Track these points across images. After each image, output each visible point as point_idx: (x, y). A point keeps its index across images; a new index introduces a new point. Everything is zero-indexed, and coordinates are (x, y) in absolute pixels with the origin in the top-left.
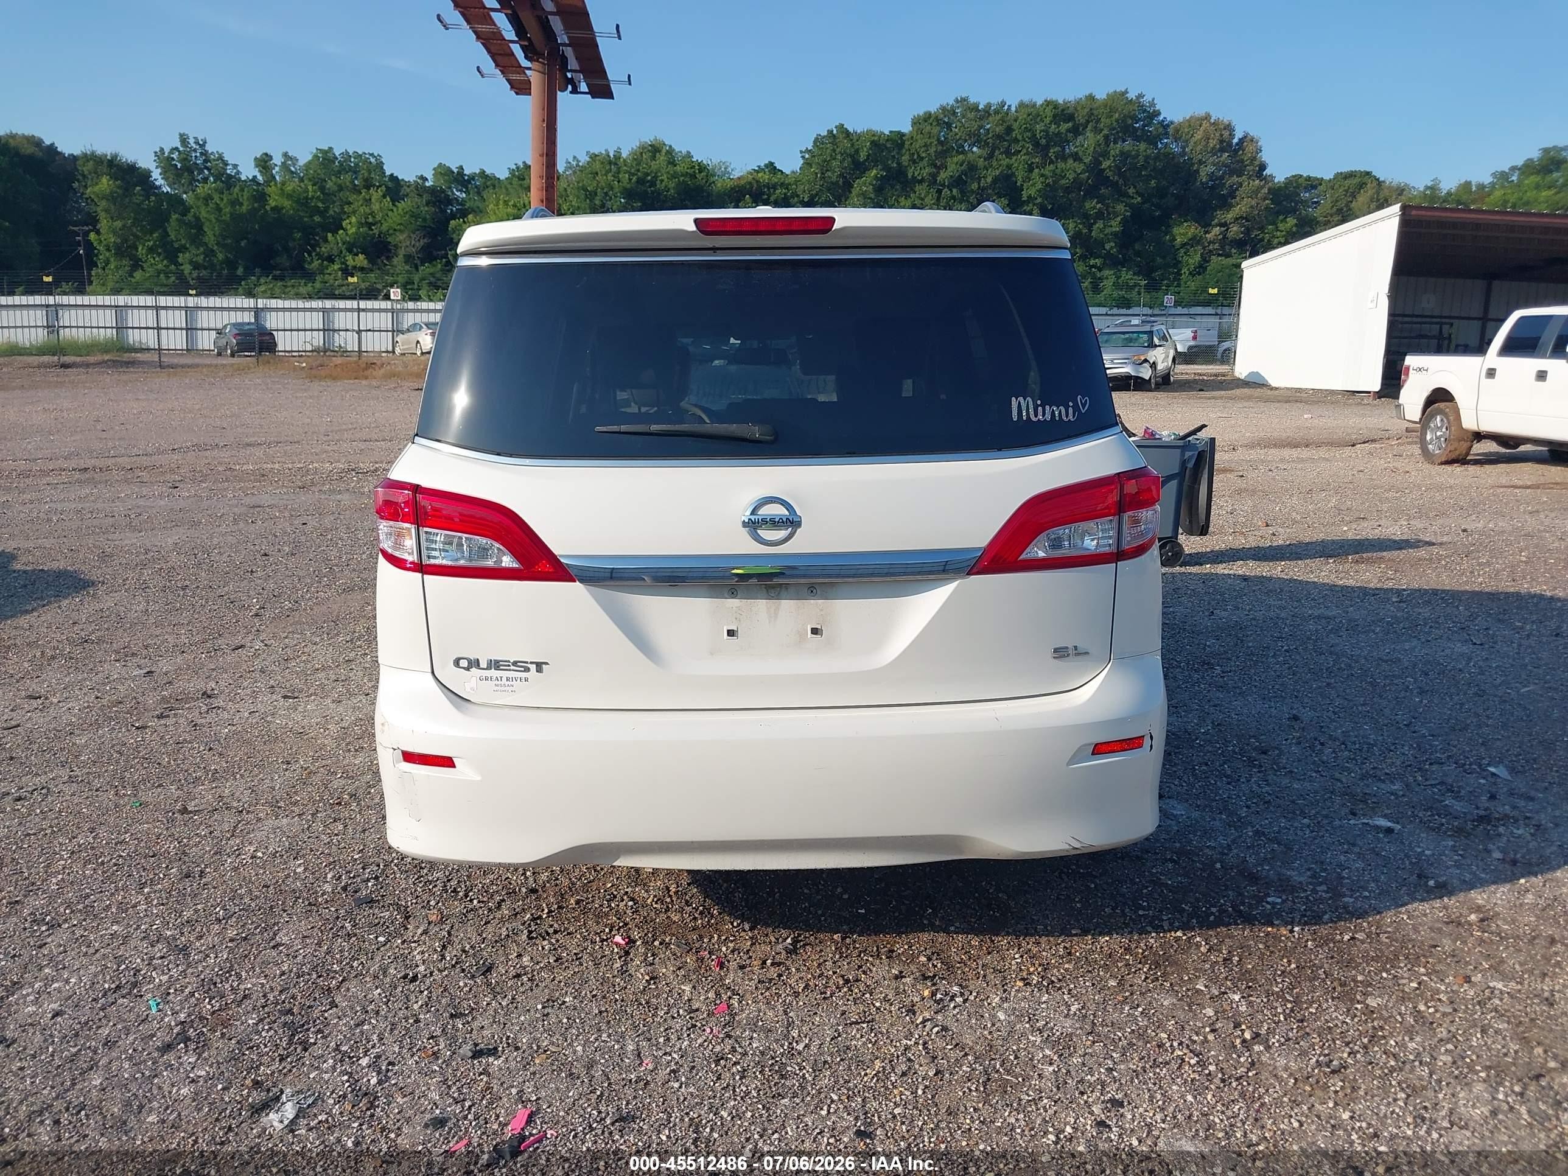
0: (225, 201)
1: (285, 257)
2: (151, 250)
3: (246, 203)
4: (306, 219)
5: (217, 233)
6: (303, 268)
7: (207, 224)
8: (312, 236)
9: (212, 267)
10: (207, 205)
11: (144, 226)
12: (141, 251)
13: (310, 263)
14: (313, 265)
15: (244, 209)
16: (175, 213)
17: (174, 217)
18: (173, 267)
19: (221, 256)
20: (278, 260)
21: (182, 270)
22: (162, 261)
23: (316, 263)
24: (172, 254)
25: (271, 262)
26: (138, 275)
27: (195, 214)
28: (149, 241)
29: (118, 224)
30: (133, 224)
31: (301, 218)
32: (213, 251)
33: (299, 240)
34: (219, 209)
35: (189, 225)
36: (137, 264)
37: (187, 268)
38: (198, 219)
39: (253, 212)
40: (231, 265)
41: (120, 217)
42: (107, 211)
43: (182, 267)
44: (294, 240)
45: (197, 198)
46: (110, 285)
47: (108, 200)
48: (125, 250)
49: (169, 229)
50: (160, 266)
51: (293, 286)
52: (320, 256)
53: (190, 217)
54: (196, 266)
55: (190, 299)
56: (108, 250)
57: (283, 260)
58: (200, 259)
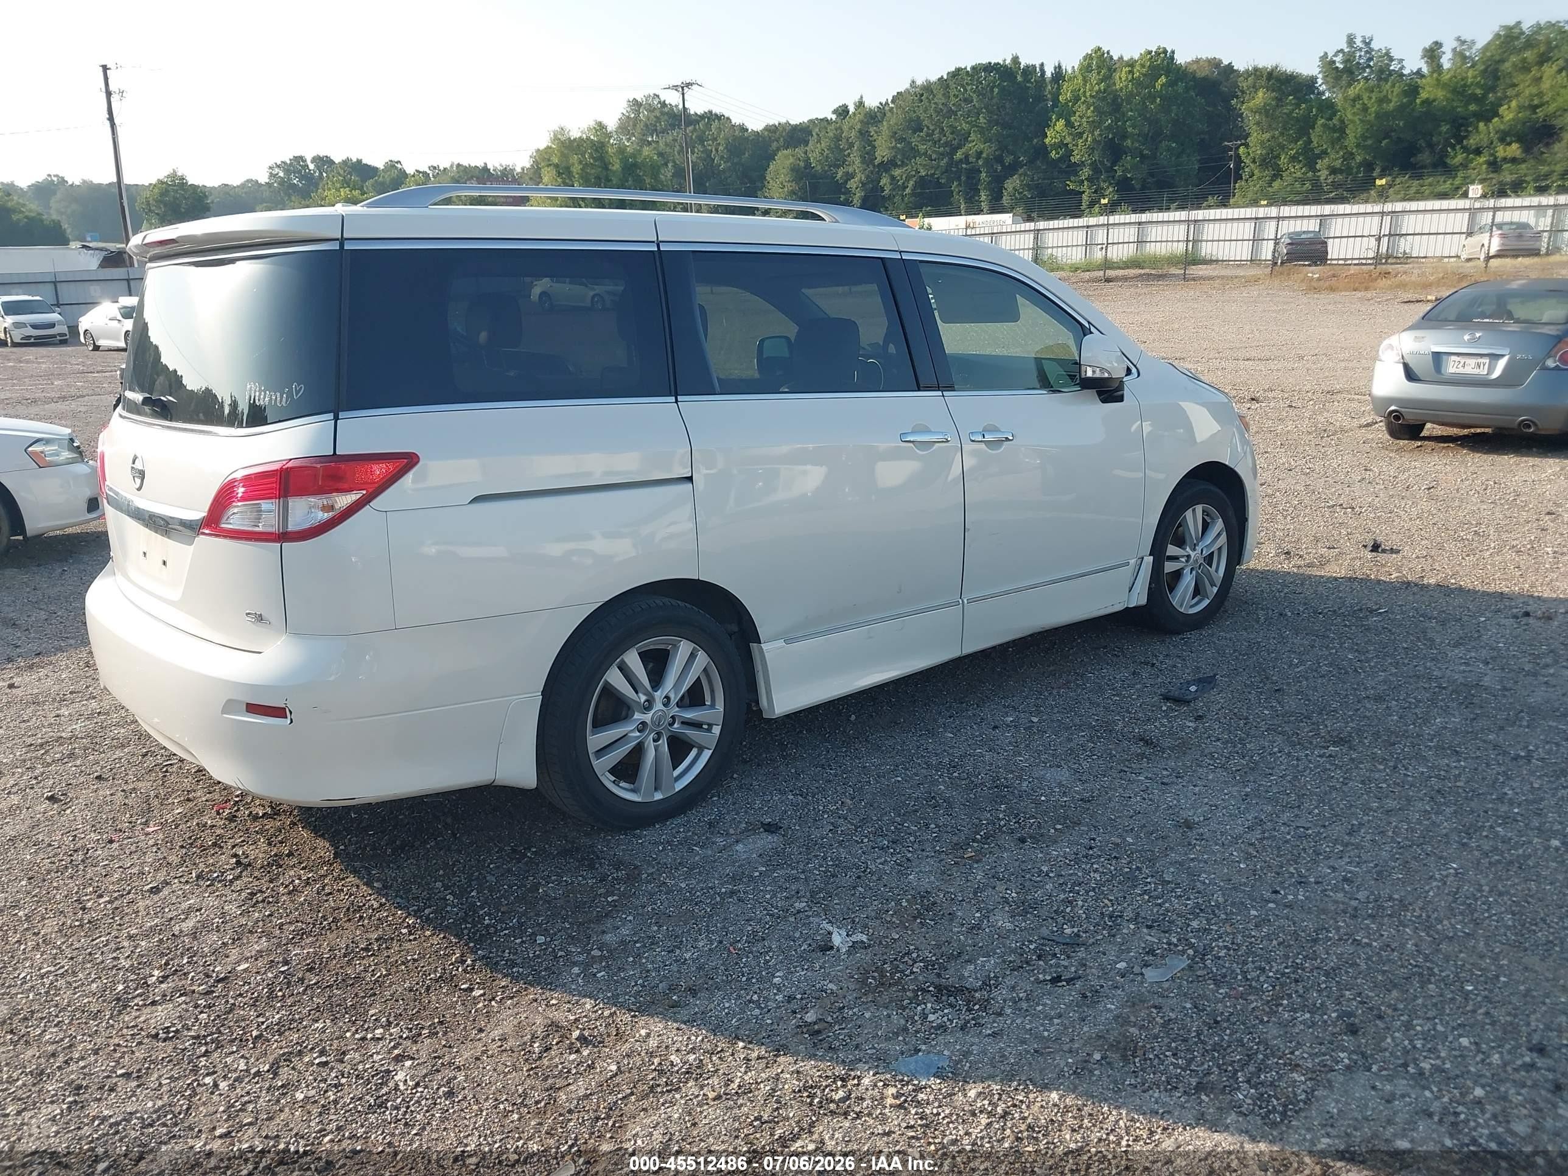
0: (1373, 101)
1: (1427, 153)
2: (1293, 159)
3: (1394, 99)
4: (1459, 109)
5: (1358, 135)
6: (1445, 165)
7: (1350, 126)
8: (1460, 127)
9: (1348, 170)
10: (1353, 106)
11: (1291, 135)
12: (1283, 160)
13: (1453, 158)
14: (1456, 160)
15: (1392, 106)
16: (1322, 117)
17: (1321, 122)
18: (1310, 174)
19: (1359, 159)
20: (1420, 157)
21: (1319, 177)
22: (1301, 168)
23: (1460, 158)
24: (1310, 159)
25: (1412, 159)
26: (1276, 184)
27: (1341, 116)
28: (1292, 149)
29: (1267, 136)
30: (1282, 134)
31: (1454, 108)
32: (1352, 154)
33: (1445, 133)
34: (1365, 109)
35: (1334, 129)
36: (1277, 174)
37: (1323, 174)
38: (1342, 121)
39: (1401, 108)
40: (1369, 166)
41: (1270, 128)
42: (1258, 123)
43: (1319, 174)
44: (1440, 134)
45: (1345, 99)
46: (1250, 195)
47: (1260, 113)
48: (1269, 162)
49: (1312, 137)
50: (1299, 174)
51: (1430, 185)
52: (1465, 149)
53: (1335, 121)
54: (1333, 171)
55: (1261, 209)
56: (1254, 162)
57: (1425, 157)
58: (1338, 164)
